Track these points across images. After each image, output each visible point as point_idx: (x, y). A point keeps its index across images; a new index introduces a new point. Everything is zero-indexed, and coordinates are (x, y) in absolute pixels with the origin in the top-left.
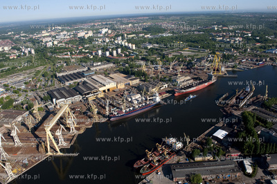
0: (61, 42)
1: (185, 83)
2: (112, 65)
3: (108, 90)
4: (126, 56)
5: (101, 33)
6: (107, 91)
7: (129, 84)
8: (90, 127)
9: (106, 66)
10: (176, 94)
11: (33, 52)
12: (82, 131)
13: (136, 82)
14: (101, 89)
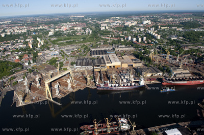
0: (111, 28)
1: (180, 76)
2: (132, 49)
3: (114, 66)
4: (148, 43)
5: (142, 23)
6: (112, 67)
7: (132, 66)
8: (82, 89)
9: (127, 49)
10: (164, 83)
11: (91, 32)
12: (75, 91)
13: (138, 65)
14: (107, 65)
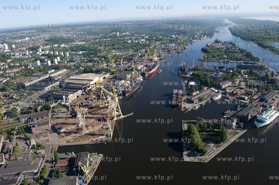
3: (95, 83)
7: (105, 78)
9: (61, 72)
10: (146, 75)
13: (108, 75)
14: (92, 83)
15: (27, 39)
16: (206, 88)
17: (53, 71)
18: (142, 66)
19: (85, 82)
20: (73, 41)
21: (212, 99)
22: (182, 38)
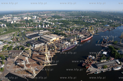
0: (17, 22)
2: (48, 31)
3: (53, 41)
4: (52, 27)
5: (34, 18)
8: (55, 54)
12: (53, 56)
13: (63, 37)
14: (51, 40)
15: (45, 15)
16: (112, 59)
17: (42, 30)
18: (83, 35)
19: (49, 39)
20: (62, 18)
21: (112, 69)
22: (116, 23)
